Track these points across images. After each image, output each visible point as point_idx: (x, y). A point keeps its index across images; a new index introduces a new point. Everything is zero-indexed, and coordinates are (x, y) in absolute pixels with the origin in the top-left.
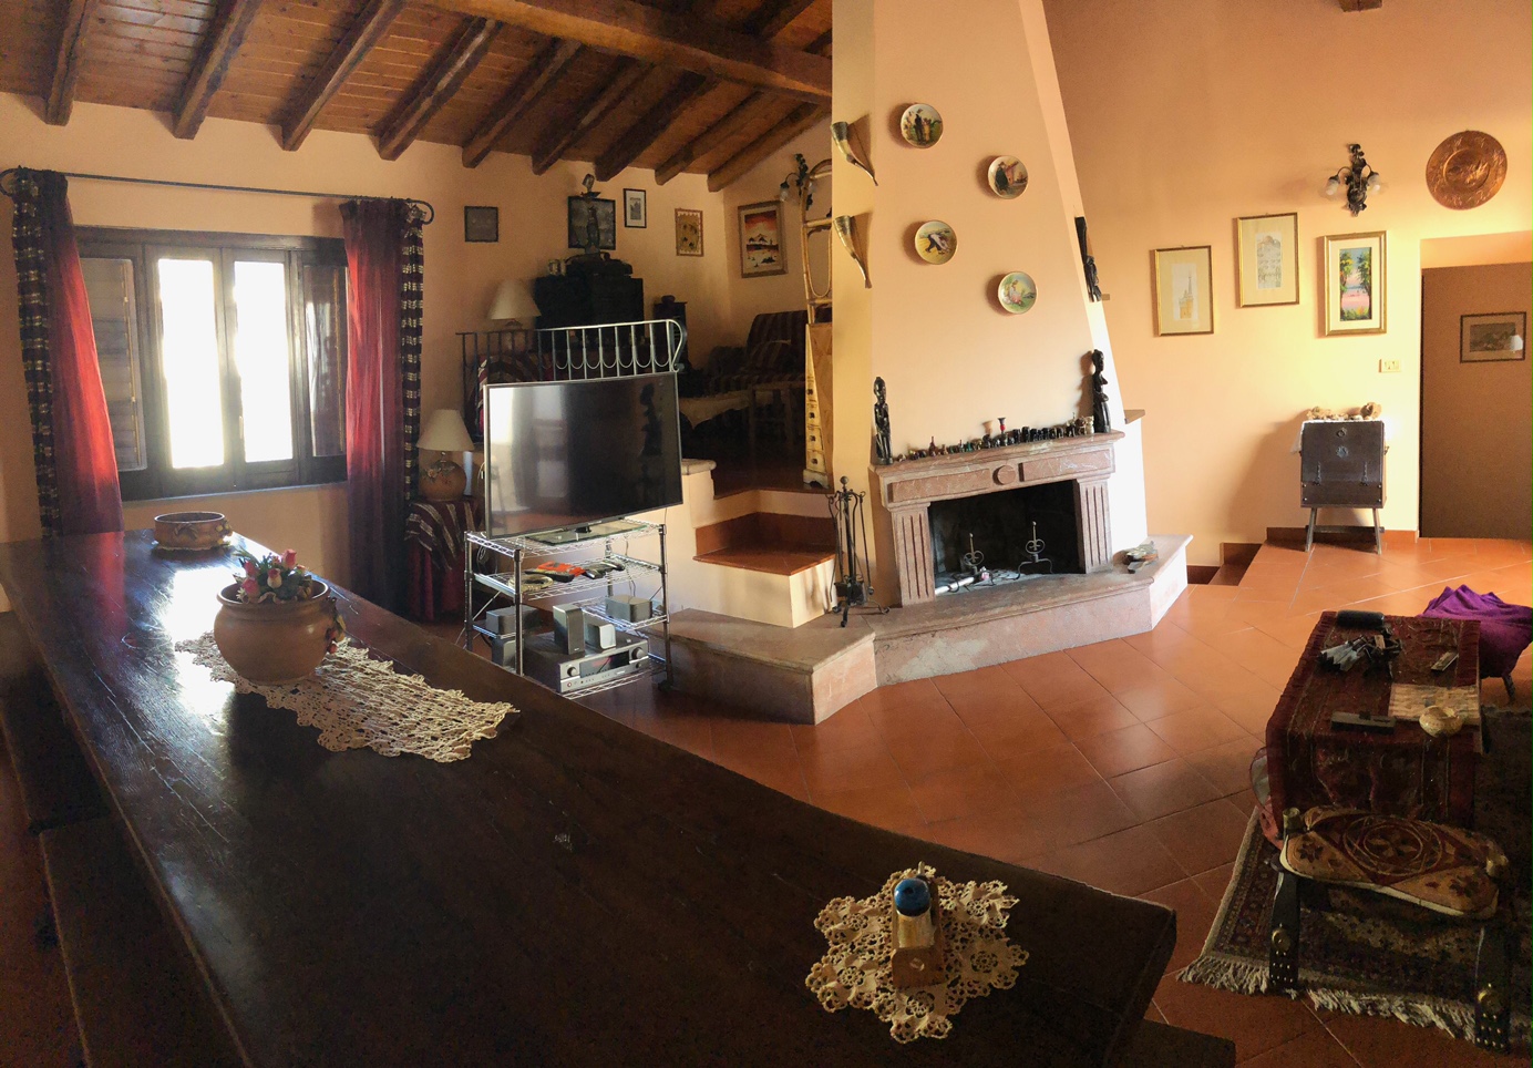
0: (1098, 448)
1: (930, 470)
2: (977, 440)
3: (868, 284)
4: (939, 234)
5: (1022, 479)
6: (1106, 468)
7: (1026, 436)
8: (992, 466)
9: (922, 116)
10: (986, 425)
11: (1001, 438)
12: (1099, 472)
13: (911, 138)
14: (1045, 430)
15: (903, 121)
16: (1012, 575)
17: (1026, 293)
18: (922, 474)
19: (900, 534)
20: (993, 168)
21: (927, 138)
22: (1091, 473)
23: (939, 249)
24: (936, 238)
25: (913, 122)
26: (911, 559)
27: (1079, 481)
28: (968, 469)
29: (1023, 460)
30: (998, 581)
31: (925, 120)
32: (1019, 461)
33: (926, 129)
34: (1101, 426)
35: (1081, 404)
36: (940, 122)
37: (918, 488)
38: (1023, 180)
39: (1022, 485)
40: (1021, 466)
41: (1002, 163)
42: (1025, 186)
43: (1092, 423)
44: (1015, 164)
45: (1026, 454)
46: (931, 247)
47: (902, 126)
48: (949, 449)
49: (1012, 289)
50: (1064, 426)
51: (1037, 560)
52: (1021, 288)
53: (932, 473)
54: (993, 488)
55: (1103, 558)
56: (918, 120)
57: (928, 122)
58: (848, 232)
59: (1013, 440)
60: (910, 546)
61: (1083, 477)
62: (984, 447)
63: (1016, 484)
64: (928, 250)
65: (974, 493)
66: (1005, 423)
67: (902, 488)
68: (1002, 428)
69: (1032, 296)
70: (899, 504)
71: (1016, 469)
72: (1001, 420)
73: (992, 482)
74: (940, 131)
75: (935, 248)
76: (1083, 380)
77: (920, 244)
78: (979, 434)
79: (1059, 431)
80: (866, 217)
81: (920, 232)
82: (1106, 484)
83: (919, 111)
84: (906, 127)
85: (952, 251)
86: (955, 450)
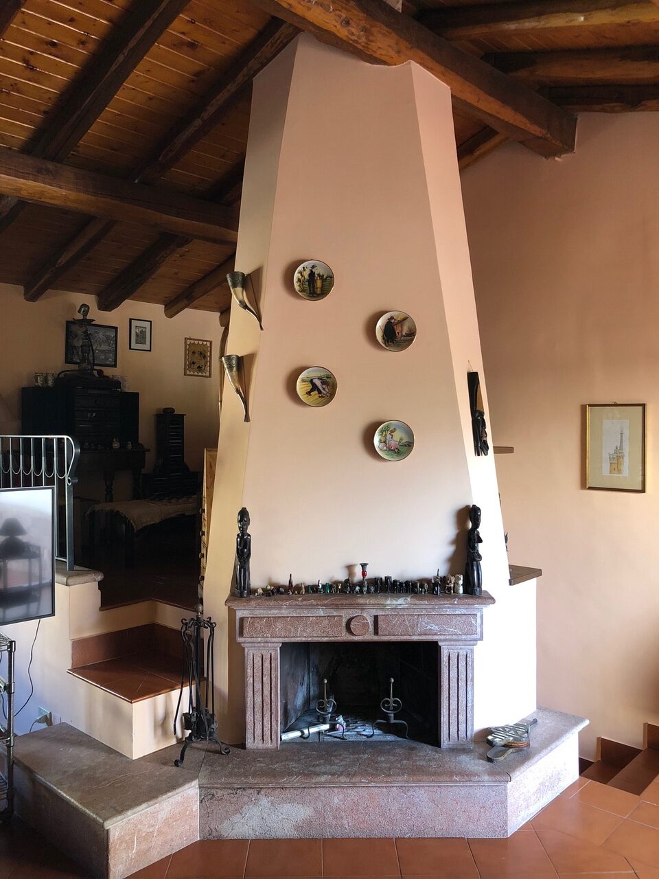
0: (464, 611)
1: (283, 609)
2: (337, 583)
3: (247, 419)
4: (320, 379)
5: (376, 632)
6: (473, 635)
7: (386, 587)
8: (346, 614)
9: (316, 271)
10: (350, 568)
11: (361, 584)
12: (464, 637)
13: (303, 291)
14: (407, 583)
15: (296, 275)
16: (368, 731)
17: (404, 441)
18: (275, 612)
19: (249, 671)
20: (381, 323)
21: (319, 291)
22: (454, 637)
23: (320, 392)
24: (318, 383)
25: (307, 277)
26: (258, 700)
27: (440, 644)
28: (321, 613)
29: (380, 613)
30: (351, 736)
31: (319, 275)
32: (374, 612)
33: (319, 284)
34: (472, 588)
35: (453, 560)
36: (332, 277)
37: (269, 626)
38: (411, 334)
39: (376, 638)
40: (376, 617)
41: (392, 318)
42: (412, 340)
43: (461, 582)
44: (405, 319)
45: (383, 607)
46: (312, 390)
47: (295, 280)
48: (307, 588)
49: (389, 436)
50: (428, 581)
51: (393, 721)
52: (398, 436)
53: (284, 612)
54: (344, 637)
55: (462, 734)
56: (312, 274)
57: (321, 276)
58: (235, 369)
59: (372, 589)
60: (258, 686)
61: (445, 640)
62: (343, 591)
63: (369, 637)
64: (309, 393)
65: (325, 639)
66: (368, 569)
67: (252, 624)
68: (364, 574)
69: (410, 445)
70: (250, 640)
71: (370, 621)
72: (364, 566)
73: (344, 632)
74: (331, 285)
75: (316, 392)
76: (458, 535)
77: (301, 388)
78: (341, 576)
79: (422, 586)
80: (251, 357)
81: (303, 375)
82: (472, 651)
83: (313, 267)
84: (299, 280)
85: (331, 395)
86: (313, 589)
